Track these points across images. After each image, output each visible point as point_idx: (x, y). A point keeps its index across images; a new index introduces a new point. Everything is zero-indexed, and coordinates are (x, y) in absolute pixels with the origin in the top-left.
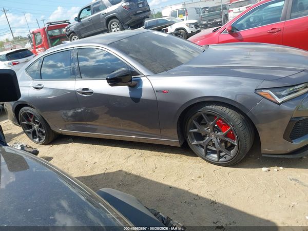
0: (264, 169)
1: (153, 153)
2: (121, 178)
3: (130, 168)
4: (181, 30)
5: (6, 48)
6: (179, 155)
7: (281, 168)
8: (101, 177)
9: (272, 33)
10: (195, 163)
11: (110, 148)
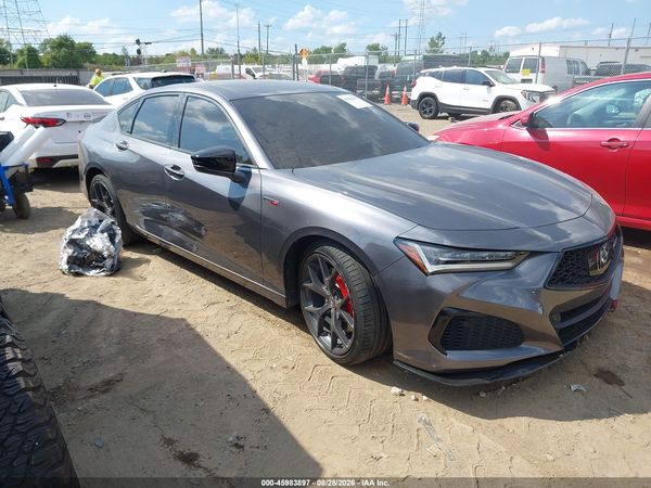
0: (396, 390)
1: (256, 308)
2: (174, 330)
3: (198, 320)
4: (509, 102)
5: (179, 65)
6: (288, 324)
7: (425, 398)
8: (148, 319)
9: (609, 147)
10: (302, 344)
11: (202, 280)
